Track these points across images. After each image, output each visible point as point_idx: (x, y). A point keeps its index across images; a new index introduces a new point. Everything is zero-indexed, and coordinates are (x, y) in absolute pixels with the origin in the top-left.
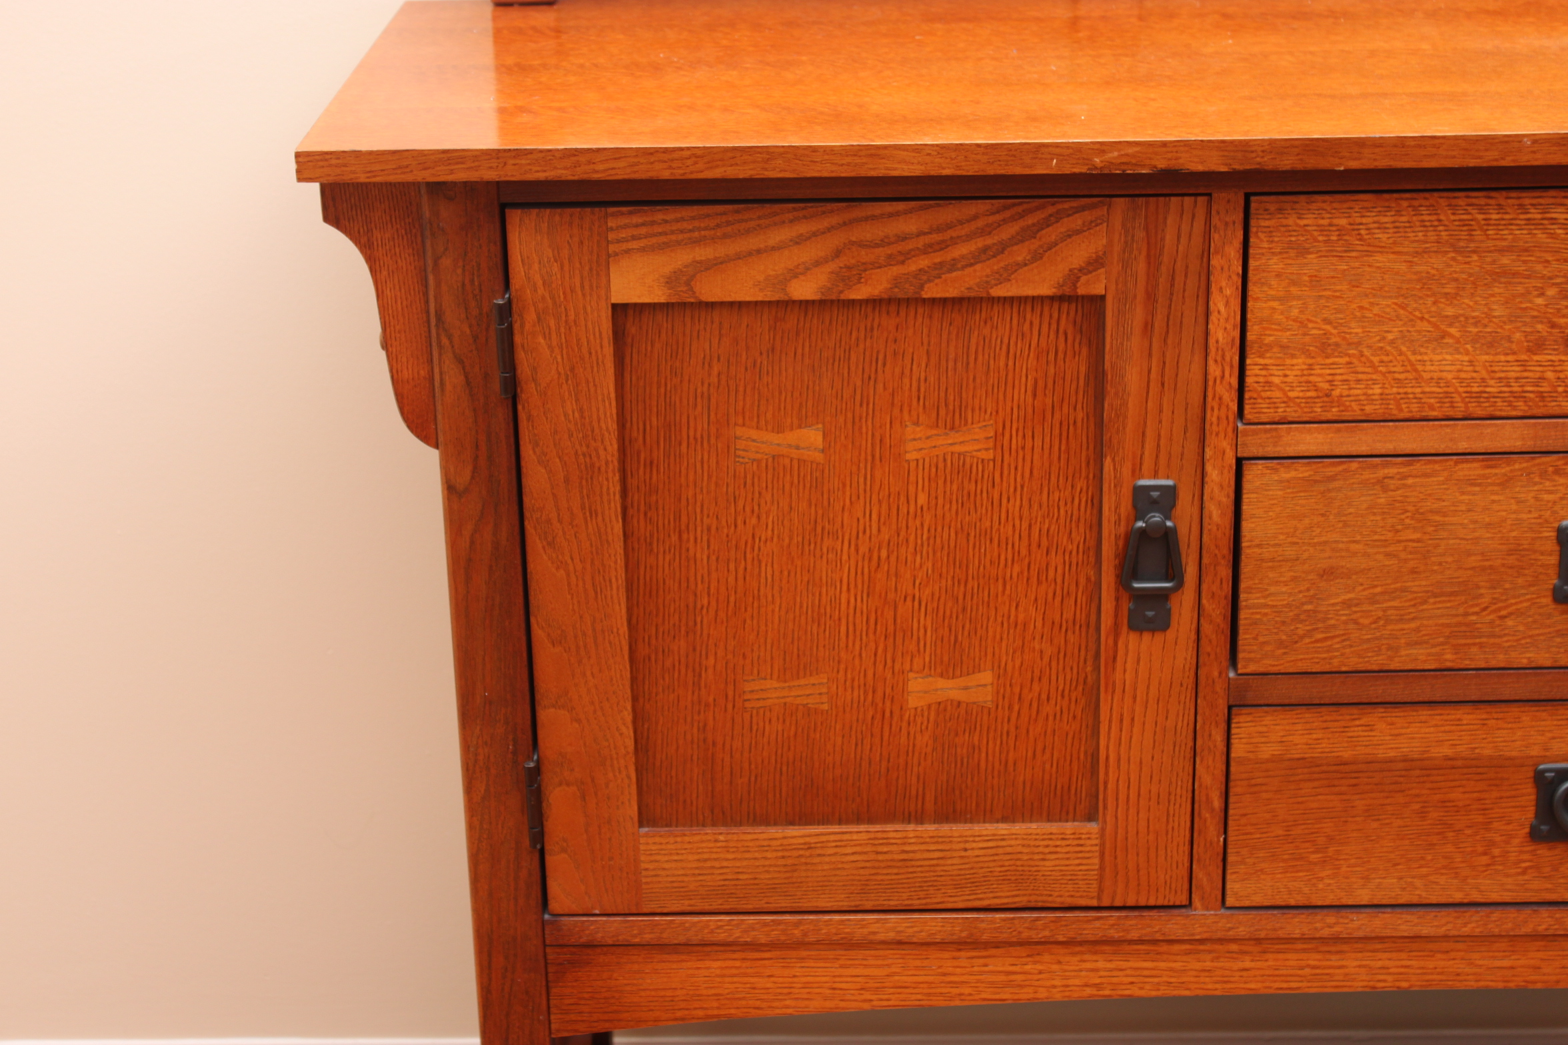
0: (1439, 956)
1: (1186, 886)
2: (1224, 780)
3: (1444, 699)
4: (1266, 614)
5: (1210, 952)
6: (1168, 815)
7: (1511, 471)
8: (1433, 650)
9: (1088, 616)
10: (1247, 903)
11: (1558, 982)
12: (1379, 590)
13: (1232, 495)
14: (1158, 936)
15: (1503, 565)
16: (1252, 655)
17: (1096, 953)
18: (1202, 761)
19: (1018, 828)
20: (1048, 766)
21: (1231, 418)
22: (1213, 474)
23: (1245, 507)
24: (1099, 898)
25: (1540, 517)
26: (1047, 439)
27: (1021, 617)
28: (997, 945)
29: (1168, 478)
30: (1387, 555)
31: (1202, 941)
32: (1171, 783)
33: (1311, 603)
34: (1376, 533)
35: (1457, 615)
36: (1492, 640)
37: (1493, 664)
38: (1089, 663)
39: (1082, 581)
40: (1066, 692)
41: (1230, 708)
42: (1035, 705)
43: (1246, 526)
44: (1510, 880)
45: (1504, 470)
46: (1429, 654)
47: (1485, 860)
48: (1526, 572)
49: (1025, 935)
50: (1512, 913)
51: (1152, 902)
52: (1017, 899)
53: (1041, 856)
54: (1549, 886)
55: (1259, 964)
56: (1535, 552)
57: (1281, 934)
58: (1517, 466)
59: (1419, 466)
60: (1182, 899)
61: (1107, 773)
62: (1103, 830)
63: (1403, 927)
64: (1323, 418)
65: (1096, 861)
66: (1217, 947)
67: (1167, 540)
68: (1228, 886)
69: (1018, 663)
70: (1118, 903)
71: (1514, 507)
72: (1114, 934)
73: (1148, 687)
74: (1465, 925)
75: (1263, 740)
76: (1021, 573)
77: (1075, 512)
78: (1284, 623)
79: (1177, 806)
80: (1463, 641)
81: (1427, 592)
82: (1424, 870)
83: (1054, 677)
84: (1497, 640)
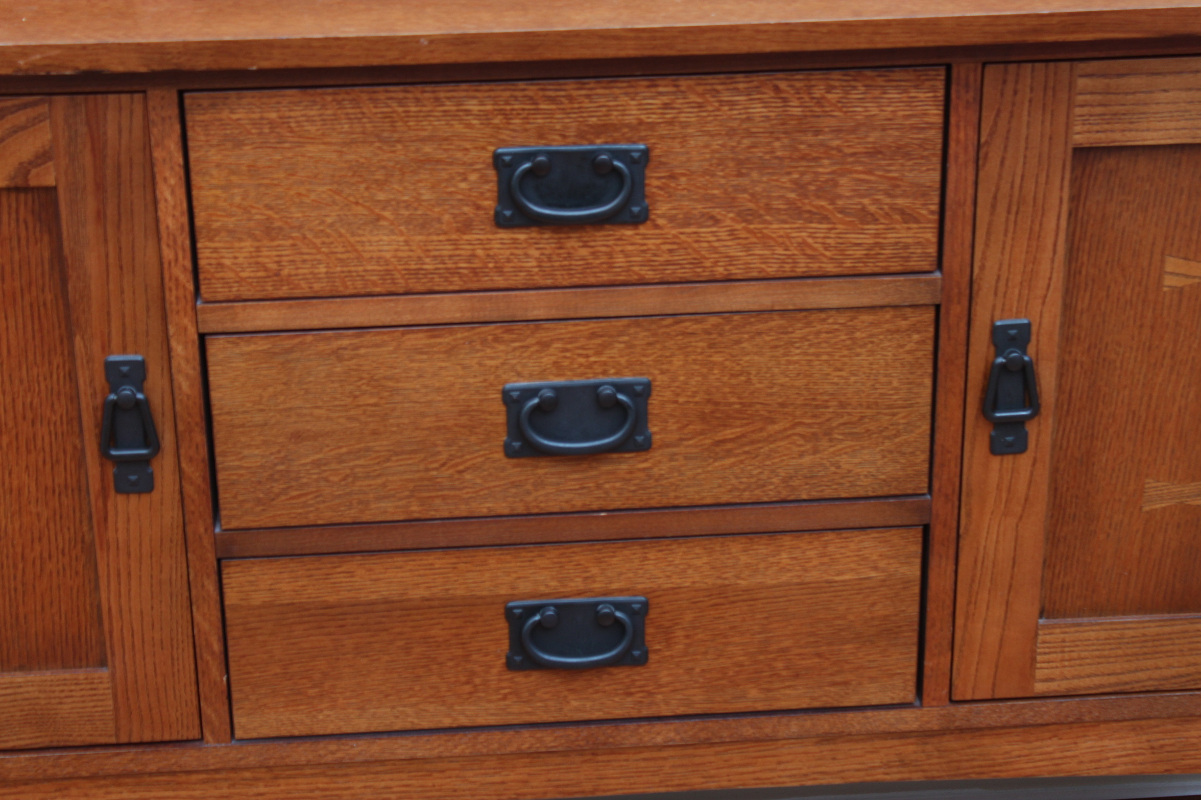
0: (436, 775)
1: (197, 722)
2: (220, 625)
3: (415, 546)
4: (242, 475)
5: (226, 779)
6: (173, 659)
7: (455, 340)
8: (400, 503)
9: (79, 481)
10: (255, 735)
11: (545, 793)
12: (344, 450)
13: (198, 368)
14: (175, 768)
15: (456, 425)
16: (234, 512)
17: (119, 785)
18: (198, 608)
19: (34, 676)
20: (57, 618)
21: (189, 297)
22: (178, 349)
23: (212, 378)
24: (117, 736)
25: (485, 381)
26: (20, 320)
27: (15, 483)
28: (26, 783)
29: (136, 353)
30: (350, 419)
31: (217, 771)
32: (171, 630)
33: (283, 463)
34: (336, 399)
35: (418, 471)
36: (453, 493)
37: (456, 513)
38: (85, 523)
39: (69, 449)
40: (66, 551)
41: (219, 561)
42: (38, 563)
43: (215, 395)
44: (492, 705)
45: (447, 339)
46: (397, 507)
47: (468, 688)
48: (478, 430)
49: (50, 772)
50: (497, 735)
51: (167, 737)
52: (39, 740)
53: (57, 700)
54: (529, 709)
55: (272, 789)
56: (484, 412)
57: (288, 761)
58: (459, 335)
59: (369, 338)
60: (195, 734)
61: (111, 623)
62: (113, 675)
63: (400, 751)
64: (275, 296)
65: (111, 702)
66: (232, 775)
67: (142, 410)
68: (236, 720)
69: (17, 526)
70: (135, 739)
71: (461, 372)
72: (132, 767)
73: (140, 544)
74: (456, 747)
75: (253, 588)
76: (9, 444)
77: (55, 387)
78: (259, 482)
79: (180, 650)
80: (426, 494)
81: (389, 451)
82: (414, 700)
83: (53, 538)
84: (457, 493)
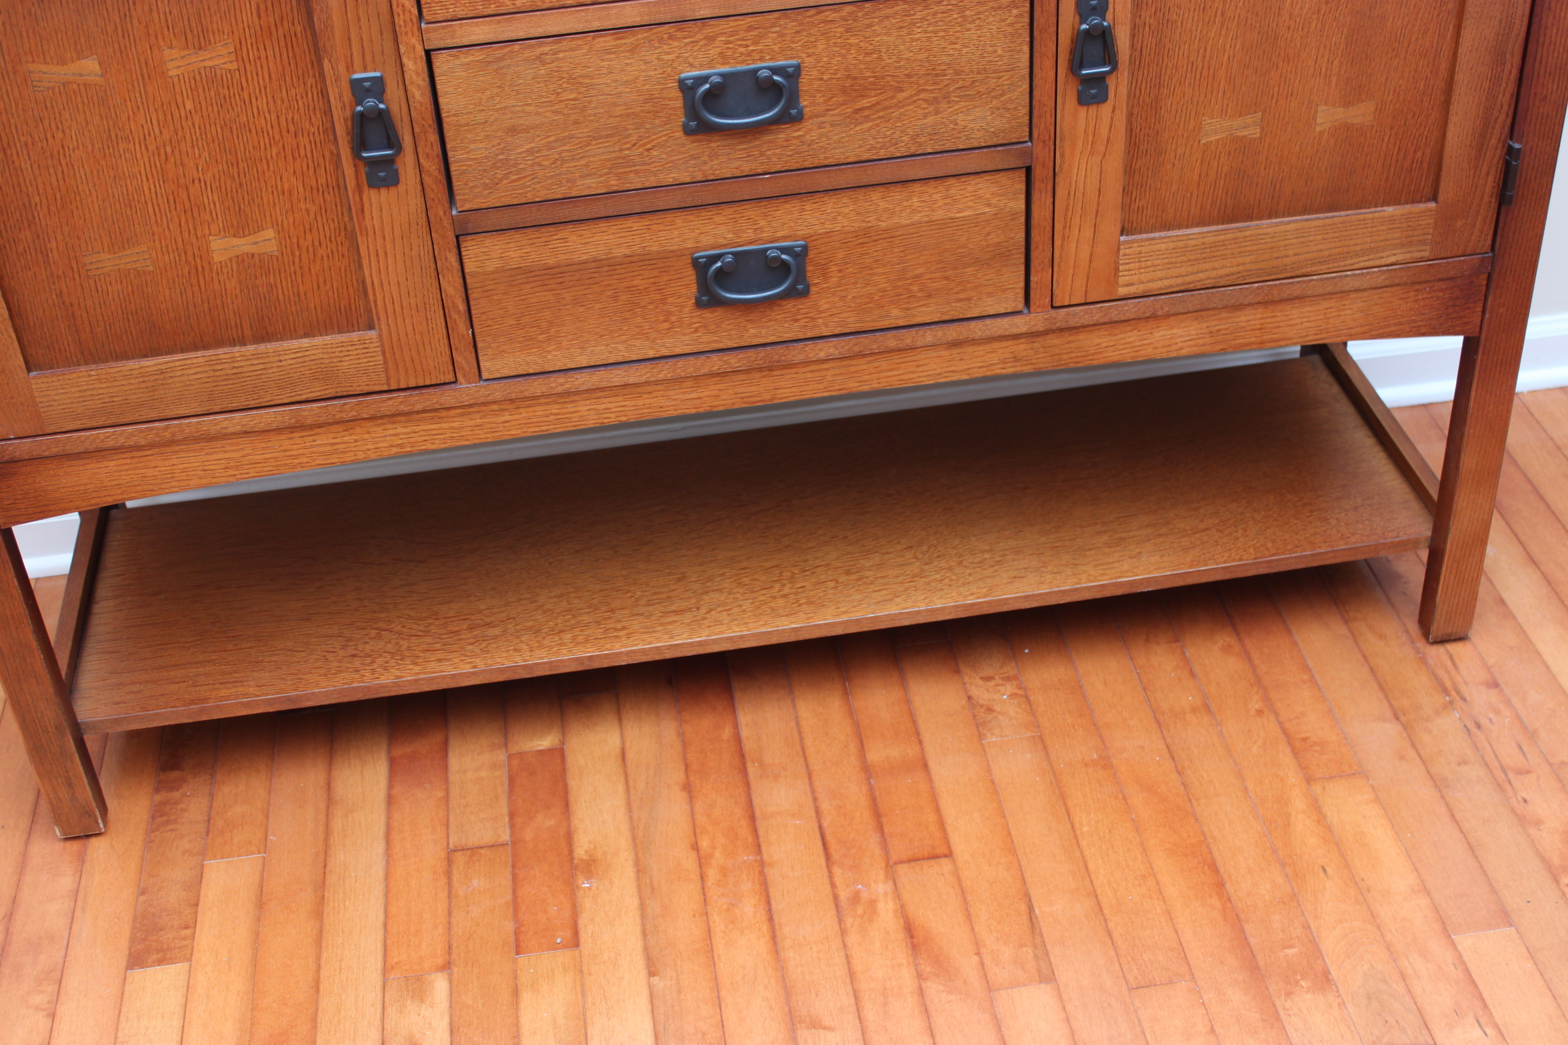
0: (645, 396)
1: (451, 368)
2: (463, 289)
3: (615, 214)
4: (470, 166)
5: (478, 412)
6: (427, 319)
7: (636, 40)
8: (601, 179)
9: (337, 180)
10: (498, 375)
11: (733, 404)
12: (552, 139)
13: (427, 79)
14: (437, 406)
15: (642, 111)
16: (466, 197)
17: (394, 423)
18: (444, 277)
19: (318, 340)
20: (330, 294)
21: (415, 20)
22: (409, 64)
23: (438, 87)
24: (388, 384)
25: (664, 72)
26: (277, 50)
27: (286, 186)
28: (320, 426)
29: (375, 71)
30: (555, 112)
31: (470, 406)
32: (424, 296)
33: (503, 153)
34: (542, 96)
35: (614, 152)
36: (644, 167)
37: (648, 184)
38: (346, 214)
39: (327, 155)
40: (333, 238)
41: (457, 237)
42: (311, 250)
43: (442, 100)
44: (686, 338)
45: (630, 40)
46: (599, 182)
47: (666, 325)
48: (660, 114)
49: (338, 416)
50: (692, 361)
51: (428, 383)
52: (327, 392)
53: (338, 359)
54: (716, 339)
55: (516, 417)
56: (664, 99)
57: (527, 394)
58: (640, 36)
59: (566, 43)
60: (451, 378)
61: (374, 294)
62: (380, 336)
63: (615, 379)
64: (485, 14)
65: (381, 358)
66: (483, 408)
67: (383, 118)
68: (482, 365)
69: (291, 221)
70: (403, 386)
71: (643, 67)
72: (402, 408)
73: (393, 228)
74: (660, 372)
75: (487, 257)
76: (278, 154)
77: (311, 103)
78: (485, 170)
79: (432, 312)
80: (622, 170)
81: (589, 136)
82: (623, 338)
83: (321, 228)
84: (647, 167)
